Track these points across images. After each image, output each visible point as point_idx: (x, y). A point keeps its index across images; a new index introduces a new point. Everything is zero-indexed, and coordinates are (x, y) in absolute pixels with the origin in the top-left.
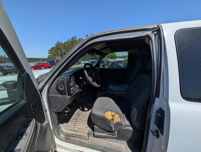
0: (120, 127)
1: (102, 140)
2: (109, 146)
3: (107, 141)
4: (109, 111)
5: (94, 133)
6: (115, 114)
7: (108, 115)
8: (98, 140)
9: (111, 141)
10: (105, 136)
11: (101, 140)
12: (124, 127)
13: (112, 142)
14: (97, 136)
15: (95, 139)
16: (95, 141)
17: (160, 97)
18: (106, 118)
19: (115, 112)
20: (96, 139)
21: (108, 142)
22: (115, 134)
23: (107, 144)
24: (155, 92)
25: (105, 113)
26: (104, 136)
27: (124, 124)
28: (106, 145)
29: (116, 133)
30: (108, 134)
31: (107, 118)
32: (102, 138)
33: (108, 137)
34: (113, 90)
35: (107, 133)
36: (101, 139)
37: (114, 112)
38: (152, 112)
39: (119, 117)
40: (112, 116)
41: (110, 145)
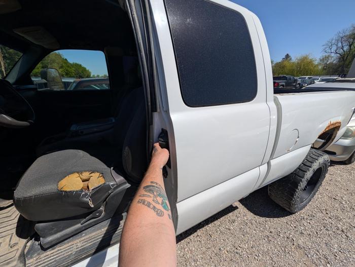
0: (107, 194)
1: (70, 244)
2: (92, 242)
3: (84, 236)
4: (73, 173)
5: (40, 244)
6: (91, 175)
7: (72, 183)
8: (58, 250)
9: (94, 231)
10: (77, 230)
11: (68, 245)
12: (115, 189)
13: (98, 230)
14: (54, 243)
15: (49, 252)
16: (50, 257)
17: (158, 110)
18: (66, 192)
19: (88, 171)
20: (53, 251)
21: (87, 237)
22: (101, 212)
23: (86, 241)
24: (150, 104)
25: (58, 182)
26: (72, 233)
27: (113, 185)
28: (82, 246)
29: (102, 208)
30: (82, 222)
31: (68, 190)
32: (71, 238)
33: (84, 228)
34: (82, 132)
35: (80, 222)
36: (68, 242)
37: (85, 171)
38: (152, 141)
39: (101, 175)
40: (83, 181)
41: (94, 238)
